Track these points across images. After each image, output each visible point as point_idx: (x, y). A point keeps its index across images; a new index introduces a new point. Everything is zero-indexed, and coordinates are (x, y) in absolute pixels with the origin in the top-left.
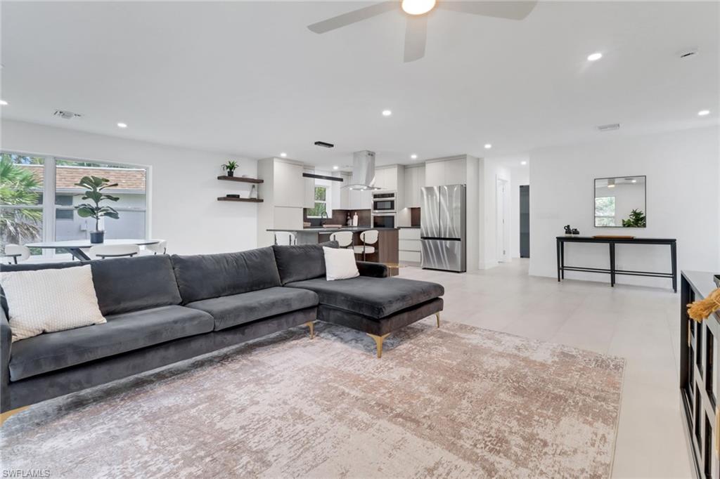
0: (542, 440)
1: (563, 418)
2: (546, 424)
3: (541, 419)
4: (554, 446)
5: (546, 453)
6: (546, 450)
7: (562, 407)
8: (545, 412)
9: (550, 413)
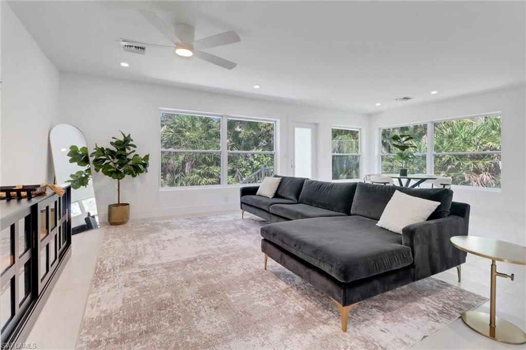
0: (128, 286)
1: (121, 305)
2: (130, 295)
3: (134, 296)
4: (120, 287)
5: (123, 282)
6: (124, 284)
7: (125, 313)
8: (135, 302)
9: (131, 303)
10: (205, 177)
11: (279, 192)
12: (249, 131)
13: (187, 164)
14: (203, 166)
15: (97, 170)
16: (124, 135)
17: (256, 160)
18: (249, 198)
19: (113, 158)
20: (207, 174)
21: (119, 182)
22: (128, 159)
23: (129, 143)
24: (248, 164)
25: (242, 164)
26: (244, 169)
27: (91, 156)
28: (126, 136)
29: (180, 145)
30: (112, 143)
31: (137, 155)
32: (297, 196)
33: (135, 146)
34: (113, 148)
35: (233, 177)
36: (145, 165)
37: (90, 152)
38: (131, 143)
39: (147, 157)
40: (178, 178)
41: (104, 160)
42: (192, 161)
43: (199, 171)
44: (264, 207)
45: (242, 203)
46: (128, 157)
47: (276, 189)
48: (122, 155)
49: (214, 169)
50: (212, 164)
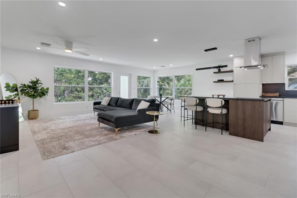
10: (76, 98)
11: (110, 103)
12: (101, 75)
13: (66, 92)
14: (75, 93)
15: (22, 95)
16: (36, 78)
17: (105, 90)
18: (97, 106)
19: (30, 89)
20: (78, 97)
21: (33, 100)
22: (38, 89)
23: (38, 82)
24: (101, 92)
25: (97, 92)
26: (99, 94)
27: (19, 88)
28: (38, 79)
29: (62, 81)
30: (30, 82)
31: (43, 88)
32: (116, 104)
33: (42, 84)
34: (31, 85)
35: (93, 98)
36: (47, 92)
37: (18, 86)
38: (39, 82)
39: (48, 89)
40: (61, 99)
41: (26, 90)
42: (69, 90)
43: (73, 95)
44: (102, 109)
45: (94, 108)
46: (38, 88)
47: (108, 102)
48: (35, 87)
49: (81, 94)
50: (81, 92)
